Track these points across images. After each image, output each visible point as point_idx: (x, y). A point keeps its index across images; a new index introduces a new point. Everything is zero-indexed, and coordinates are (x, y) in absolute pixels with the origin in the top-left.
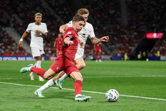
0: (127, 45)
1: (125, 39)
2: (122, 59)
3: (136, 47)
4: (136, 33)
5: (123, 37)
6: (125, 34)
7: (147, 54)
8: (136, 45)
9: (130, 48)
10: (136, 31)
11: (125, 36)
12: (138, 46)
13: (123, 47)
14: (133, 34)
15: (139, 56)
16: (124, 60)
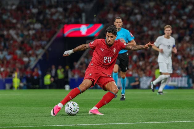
0: (19, 52)
1: (12, 39)
2: (8, 86)
3: (40, 57)
4: (38, 26)
5: (9, 35)
6: (13, 27)
7: (66, 73)
8: (40, 52)
9: (26, 59)
10: (38, 21)
11: (12, 32)
12: (44, 56)
13: (9, 57)
14: (32, 26)
15: (48, 79)
16: (12, 88)
